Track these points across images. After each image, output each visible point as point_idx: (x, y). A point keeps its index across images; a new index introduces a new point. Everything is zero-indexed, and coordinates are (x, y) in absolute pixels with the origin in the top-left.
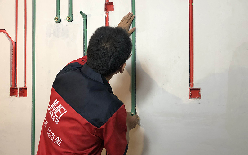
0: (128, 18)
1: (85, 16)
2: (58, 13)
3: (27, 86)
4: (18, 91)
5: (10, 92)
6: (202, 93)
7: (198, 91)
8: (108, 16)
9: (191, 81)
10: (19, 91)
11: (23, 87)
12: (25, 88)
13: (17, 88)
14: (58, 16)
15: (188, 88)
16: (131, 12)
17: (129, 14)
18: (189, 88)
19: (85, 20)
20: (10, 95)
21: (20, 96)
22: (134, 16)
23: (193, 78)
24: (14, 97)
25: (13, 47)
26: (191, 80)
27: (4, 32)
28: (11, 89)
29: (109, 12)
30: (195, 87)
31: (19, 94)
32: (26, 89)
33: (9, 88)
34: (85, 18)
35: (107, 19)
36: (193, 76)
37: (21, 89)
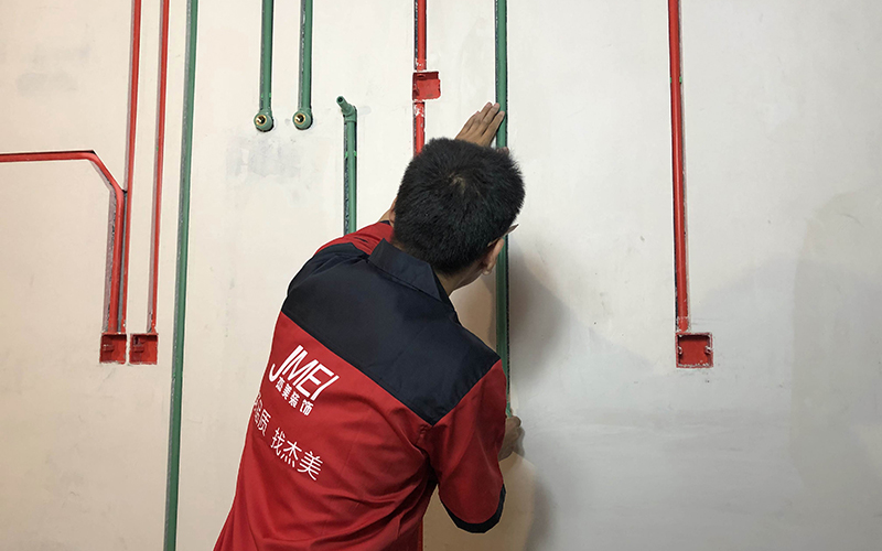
0: (486, 120)
1: (349, 113)
2: (265, 102)
3: (158, 329)
4: (128, 344)
5: (102, 347)
6: (716, 347)
7: (703, 342)
8: (422, 111)
9: (682, 310)
10: (132, 344)
11: (143, 331)
12: (150, 336)
13: (125, 336)
14: (266, 109)
15: (671, 332)
16: (494, 103)
17: (488, 108)
18: (674, 335)
19: (351, 125)
20: (102, 360)
21: (132, 361)
22: (502, 113)
23: (686, 303)
24: (114, 365)
25: (117, 206)
26: (681, 307)
27: (90, 159)
28: (106, 338)
29: (427, 101)
30: (694, 330)
31: (132, 354)
32: (154, 338)
33: (100, 336)
34: (351, 119)
35: (419, 123)
36: (686, 296)
37: (136, 337)
